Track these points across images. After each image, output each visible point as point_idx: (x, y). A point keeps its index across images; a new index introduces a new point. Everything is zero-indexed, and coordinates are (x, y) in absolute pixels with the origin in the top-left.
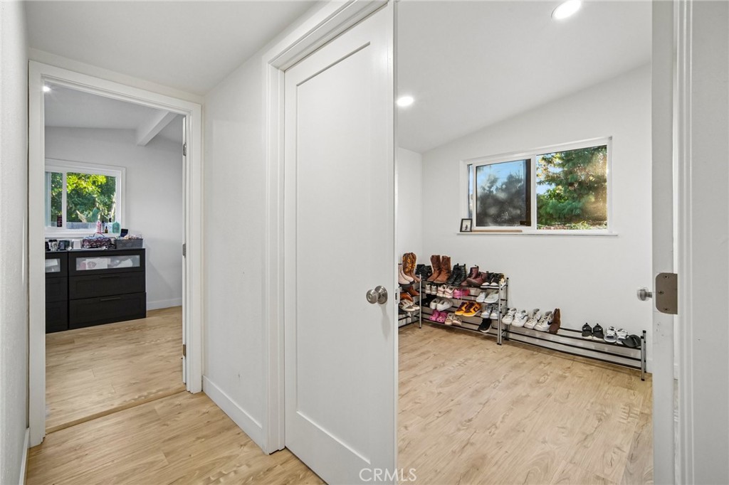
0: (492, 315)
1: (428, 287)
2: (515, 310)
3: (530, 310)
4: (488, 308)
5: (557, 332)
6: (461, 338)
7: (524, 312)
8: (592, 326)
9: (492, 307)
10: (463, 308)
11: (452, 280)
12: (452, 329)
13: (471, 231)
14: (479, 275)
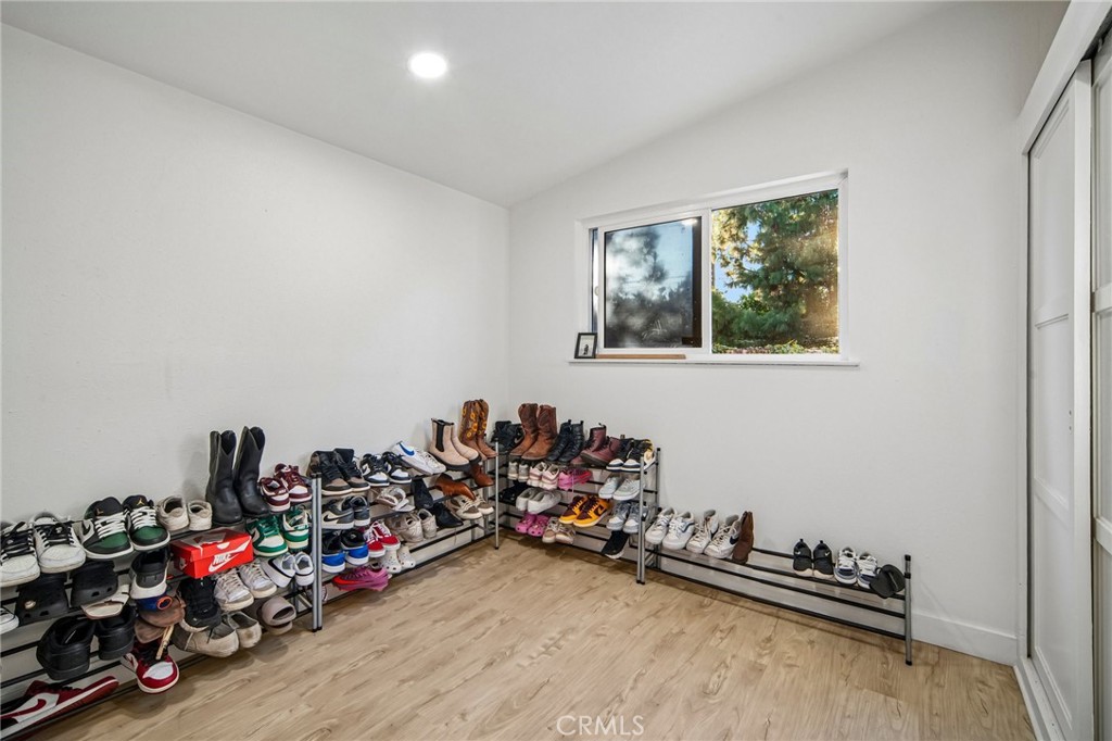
0: (627, 524)
1: (512, 466)
2: (672, 512)
3: (698, 512)
4: (622, 509)
5: (746, 559)
6: (569, 571)
7: (688, 516)
8: (812, 547)
9: (630, 506)
10: (576, 510)
11: (557, 452)
12: (557, 549)
13: (594, 356)
14: (606, 441)
